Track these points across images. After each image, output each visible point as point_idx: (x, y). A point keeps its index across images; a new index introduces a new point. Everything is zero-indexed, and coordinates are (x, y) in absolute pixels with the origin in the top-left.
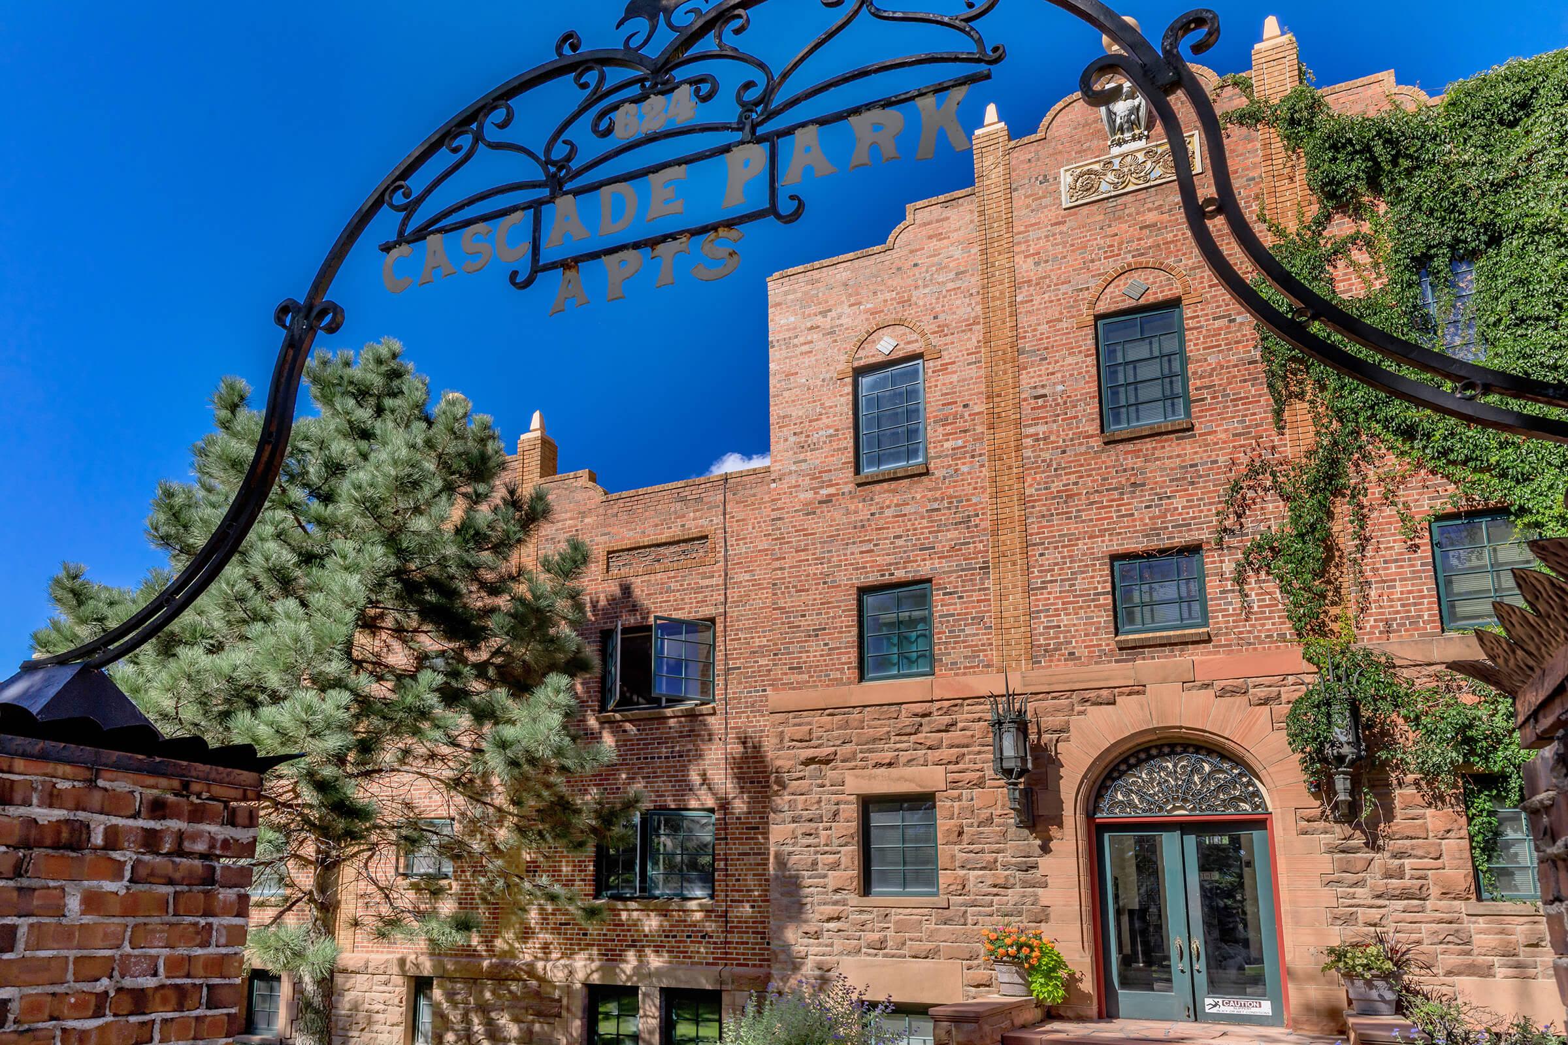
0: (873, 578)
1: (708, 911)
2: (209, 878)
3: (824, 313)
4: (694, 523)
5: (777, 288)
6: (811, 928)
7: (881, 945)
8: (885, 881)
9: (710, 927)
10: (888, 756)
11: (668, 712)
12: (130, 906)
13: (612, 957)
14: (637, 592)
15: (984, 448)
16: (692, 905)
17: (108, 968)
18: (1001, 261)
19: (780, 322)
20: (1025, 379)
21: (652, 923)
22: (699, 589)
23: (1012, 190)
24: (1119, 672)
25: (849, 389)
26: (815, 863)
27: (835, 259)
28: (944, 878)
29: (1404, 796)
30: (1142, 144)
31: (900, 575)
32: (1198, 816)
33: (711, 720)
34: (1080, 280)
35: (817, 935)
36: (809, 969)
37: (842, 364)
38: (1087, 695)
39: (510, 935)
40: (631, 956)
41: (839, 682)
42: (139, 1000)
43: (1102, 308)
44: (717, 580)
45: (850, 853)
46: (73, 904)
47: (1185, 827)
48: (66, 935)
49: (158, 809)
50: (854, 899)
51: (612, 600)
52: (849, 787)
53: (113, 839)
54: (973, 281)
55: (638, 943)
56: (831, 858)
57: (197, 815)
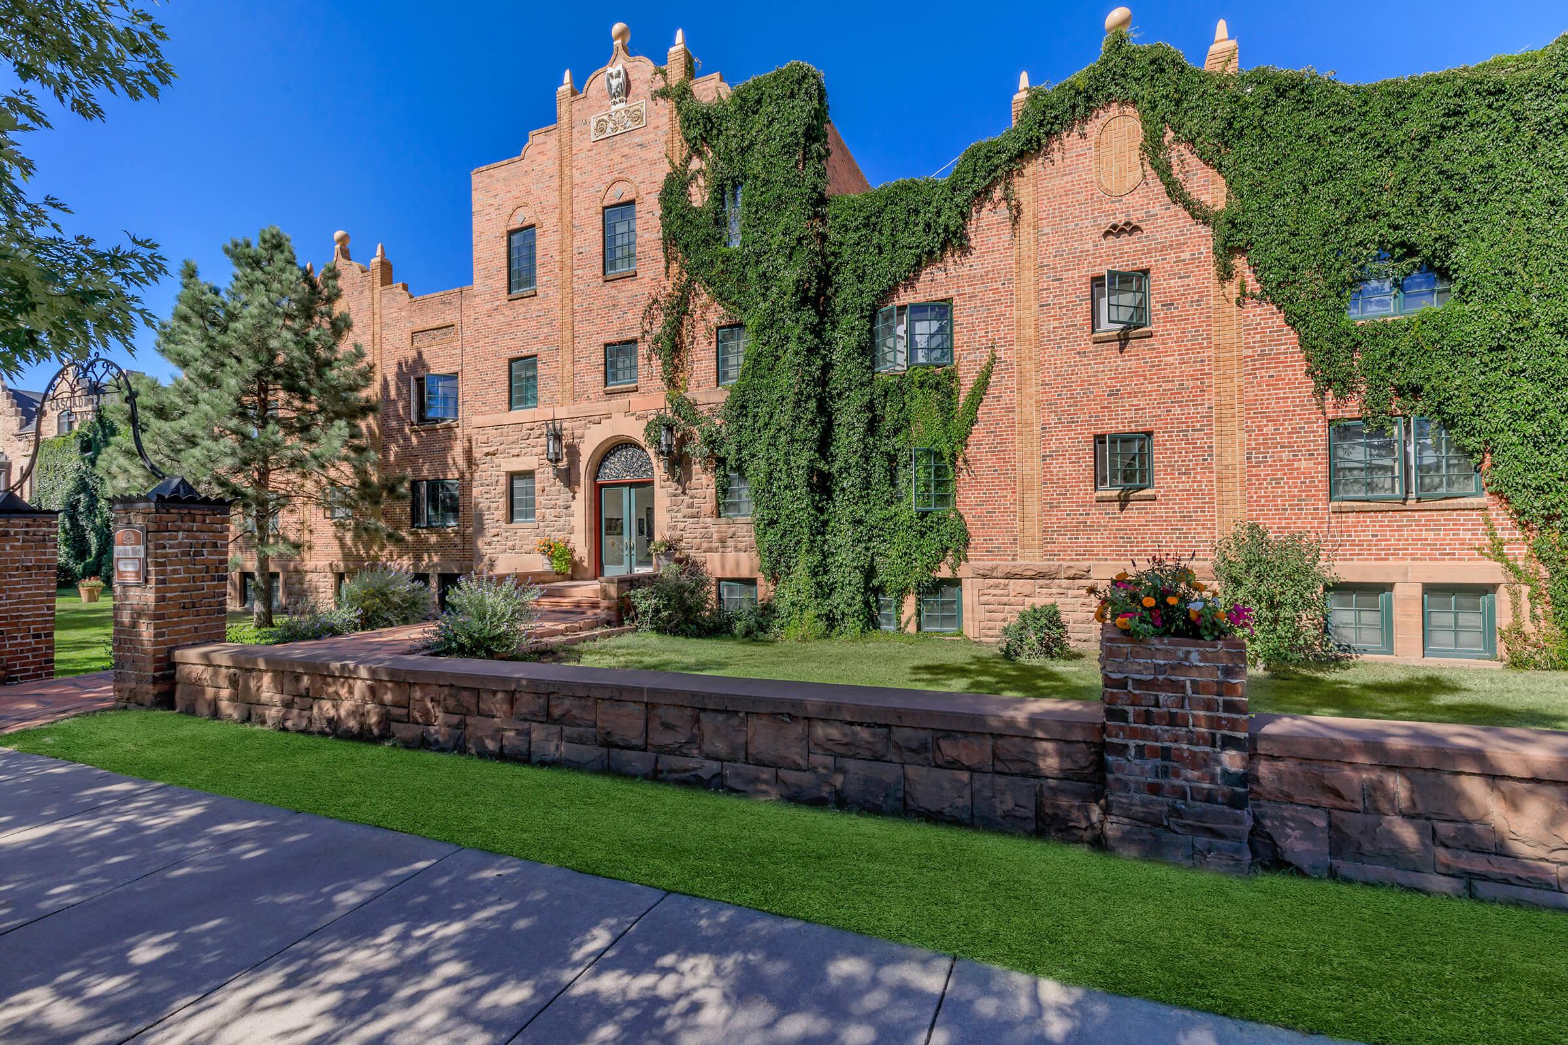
0: (515, 354)
1: (456, 533)
2: (44, 540)
3: (495, 196)
4: (450, 316)
5: (475, 179)
6: (487, 540)
7: (513, 548)
8: (520, 516)
9: (458, 540)
10: (516, 452)
11: (438, 426)
12: (22, 548)
13: (418, 559)
14: (425, 357)
15: (558, 282)
16: (449, 530)
17: (19, 561)
18: (567, 171)
19: (478, 199)
20: (575, 243)
21: (433, 539)
22: (451, 356)
23: (572, 128)
24: (602, 407)
25: (505, 244)
26: (489, 507)
27: (500, 163)
28: (537, 512)
29: (696, 468)
30: (622, 105)
31: (525, 353)
32: (636, 479)
33: (457, 430)
34: (597, 185)
35: (489, 544)
36: (486, 559)
37: (503, 230)
38: (591, 419)
39: (376, 548)
40: (426, 556)
41: (500, 411)
42: (28, 568)
43: (606, 203)
44: (459, 351)
45: (503, 501)
46: (8, 548)
47: (631, 485)
48: (7, 554)
49: (27, 526)
50: (504, 525)
51: (414, 361)
52: (502, 469)
53: (16, 533)
54: (556, 183)
55: (429, 549)
56: (495, 505)
57: (39, 526)
